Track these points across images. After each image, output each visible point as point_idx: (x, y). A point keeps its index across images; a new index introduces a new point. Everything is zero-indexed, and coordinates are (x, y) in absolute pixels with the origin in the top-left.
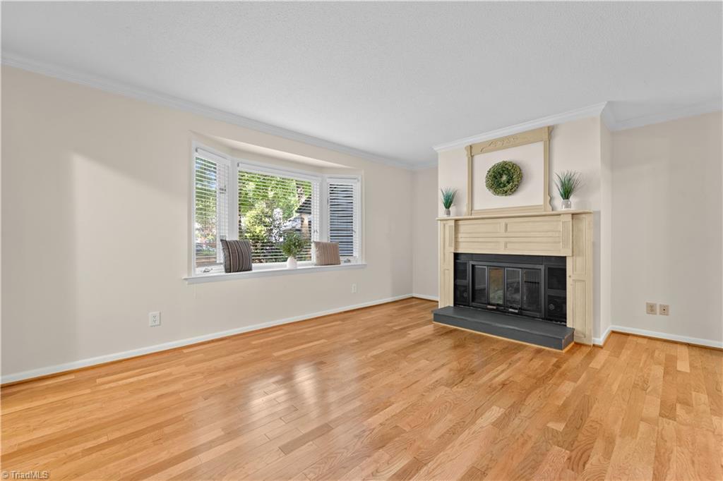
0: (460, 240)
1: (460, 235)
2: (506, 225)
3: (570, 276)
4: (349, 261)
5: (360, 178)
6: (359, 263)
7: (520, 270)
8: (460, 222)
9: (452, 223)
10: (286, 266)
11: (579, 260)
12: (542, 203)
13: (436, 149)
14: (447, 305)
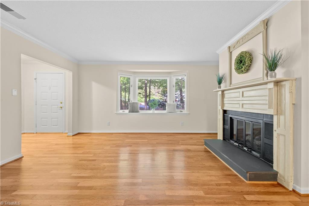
0: (225, 102)
1: (225, 99)
2: (243, 93)
3: (275, 131)
4: (182, 112)
5: (186, 74)
6: (186, 112)
7: (251, 122)
8: (225, 92)
9: (220, 93)
10: (151, 112)
11: (282, 118)
12: (262, 76)
13: (217, 52)
14: (220, 139)
